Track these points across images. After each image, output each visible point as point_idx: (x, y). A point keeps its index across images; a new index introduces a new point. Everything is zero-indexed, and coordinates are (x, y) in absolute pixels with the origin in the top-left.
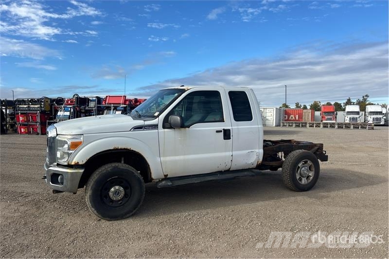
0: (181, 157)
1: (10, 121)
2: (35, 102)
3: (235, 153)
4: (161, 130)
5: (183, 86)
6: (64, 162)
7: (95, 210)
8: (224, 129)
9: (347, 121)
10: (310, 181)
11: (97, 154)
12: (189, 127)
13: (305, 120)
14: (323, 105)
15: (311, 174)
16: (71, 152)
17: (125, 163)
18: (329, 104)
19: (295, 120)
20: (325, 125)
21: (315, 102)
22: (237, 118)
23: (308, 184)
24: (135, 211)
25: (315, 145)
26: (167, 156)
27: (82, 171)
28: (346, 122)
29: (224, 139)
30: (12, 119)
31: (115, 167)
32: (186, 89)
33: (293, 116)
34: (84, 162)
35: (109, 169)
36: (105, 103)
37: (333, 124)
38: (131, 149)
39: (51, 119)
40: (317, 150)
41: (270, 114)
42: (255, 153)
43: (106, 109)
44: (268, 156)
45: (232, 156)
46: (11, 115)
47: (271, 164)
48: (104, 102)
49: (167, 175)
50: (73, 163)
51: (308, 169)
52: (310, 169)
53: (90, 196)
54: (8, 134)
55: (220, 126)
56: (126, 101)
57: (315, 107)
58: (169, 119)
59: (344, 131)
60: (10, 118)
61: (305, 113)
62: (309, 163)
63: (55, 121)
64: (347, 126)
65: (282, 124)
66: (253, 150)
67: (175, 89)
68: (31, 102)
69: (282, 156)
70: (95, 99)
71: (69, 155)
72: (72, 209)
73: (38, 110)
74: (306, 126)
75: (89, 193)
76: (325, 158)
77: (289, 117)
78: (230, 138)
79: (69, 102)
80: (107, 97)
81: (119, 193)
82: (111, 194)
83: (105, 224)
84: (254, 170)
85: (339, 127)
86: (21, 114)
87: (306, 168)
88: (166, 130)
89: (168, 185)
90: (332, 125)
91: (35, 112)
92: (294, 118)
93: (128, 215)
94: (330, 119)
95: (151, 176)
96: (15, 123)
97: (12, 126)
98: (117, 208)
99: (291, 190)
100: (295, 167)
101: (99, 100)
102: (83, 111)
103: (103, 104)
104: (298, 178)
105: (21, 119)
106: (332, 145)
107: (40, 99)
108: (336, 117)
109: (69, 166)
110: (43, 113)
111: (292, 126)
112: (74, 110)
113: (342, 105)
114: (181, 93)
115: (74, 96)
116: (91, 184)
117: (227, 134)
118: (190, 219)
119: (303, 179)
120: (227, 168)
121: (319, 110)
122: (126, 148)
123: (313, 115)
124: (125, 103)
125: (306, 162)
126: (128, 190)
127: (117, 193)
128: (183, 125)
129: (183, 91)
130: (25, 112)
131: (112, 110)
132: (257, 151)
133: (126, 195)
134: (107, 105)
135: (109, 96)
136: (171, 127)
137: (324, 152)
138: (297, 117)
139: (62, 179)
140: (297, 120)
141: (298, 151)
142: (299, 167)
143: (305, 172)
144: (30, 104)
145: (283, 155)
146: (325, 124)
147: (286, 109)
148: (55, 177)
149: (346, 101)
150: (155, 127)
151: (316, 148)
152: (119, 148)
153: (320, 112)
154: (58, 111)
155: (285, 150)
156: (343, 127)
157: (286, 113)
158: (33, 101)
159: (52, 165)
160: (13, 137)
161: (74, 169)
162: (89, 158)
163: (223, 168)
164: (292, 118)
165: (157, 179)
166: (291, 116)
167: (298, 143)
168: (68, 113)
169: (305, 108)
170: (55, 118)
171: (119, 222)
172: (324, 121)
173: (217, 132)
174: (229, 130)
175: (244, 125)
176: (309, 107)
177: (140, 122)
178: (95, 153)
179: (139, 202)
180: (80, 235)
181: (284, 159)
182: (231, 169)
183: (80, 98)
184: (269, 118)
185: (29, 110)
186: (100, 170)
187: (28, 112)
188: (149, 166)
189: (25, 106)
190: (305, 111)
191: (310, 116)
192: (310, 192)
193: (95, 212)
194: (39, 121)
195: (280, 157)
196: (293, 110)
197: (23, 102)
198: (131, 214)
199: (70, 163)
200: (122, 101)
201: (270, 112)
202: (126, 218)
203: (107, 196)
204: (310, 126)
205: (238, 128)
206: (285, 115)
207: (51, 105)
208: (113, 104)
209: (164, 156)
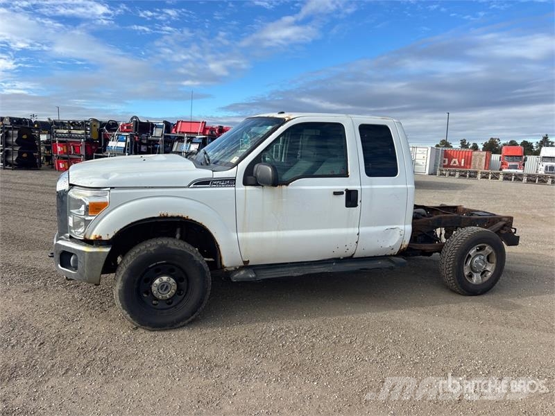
0: (273, 234)
1: (46, 152)
2: (79, 125)
3: (363, 230)
4: (240, 187)
5: (283, 113)
6: (79, 233)
7: (128, 313)
8: (347, 190)
9: (542, 172)
10: (486, 279)
11: (132, 223)
12: (287, 184)
13: (475, 168)
14: (505, 145)
15: (490, 268)
16: (89, 218)
17: (181, 238)
18: (513, 143)
19: (460, 167)
20: (507, 177)
21: (492, 139)
22: (371, 172)
23: (483, 284)
24: (192, 317)
25: (500, 219)
26: (248, 231)
27: (107, 250)
28: (540, 172)
29: (347, 206)
30: (48, 148)
31: (162, 246)
32: (287, 119)
33: (456, 160)
34: (110, 237)
35: (152, 249)
36: (176, 130)
37: (521, 175)
38: (190, 218)
39: (99, 152)
40: (502, 228)
41: (421, 156)
42: (398, 232)
43: (177, 140)
44: (419, 233)
45: (358, 234)
46: (47, 142)
47: (423, 248)
48: (174, 130)
49: (248, 261)
50: (92, 238)
51: (486, 260)
52: (488, 261)
53: (119, 290)
54: (43, 170)
55: (341, 184)
56: (205, 129)
57: (492, 147)
58: (255, 169)
59: (536, 188)
60: (46, 147)
61: (475, 156)
62: (488, 249)
63: (105, 154)
64: (542, 180)
65: (438, 172)
66: (394, 227)
67: (268, 117)
68: (73, 126)
69: (441, 234)
70: (162, 124)
71: (87, 222)
72: (98, 304)
73: (83, 138)
74: (476, 177)
75: (118, 286)
76: (514, 241)
77: (450, 162)
78: (356, 205)
79: (125, 128)
80: (178, 122)
81: (167, 286)
82: (154, 289)
83: (144, 335)
84: (393, 258)
85: (528, 181)
86: (60, 142)
87: (482, 257)
88: (248, 188)
89: (250, 278)
90: (518, 178)
91: (79, 140)
92: (457, 162)
93: (181, 324)
94: (515, 167)
95: (221, 262)
96: (52, 155)
97: (49, 158)
98: (165, 311)
99: (454, 291)
100: (463, 256)
101: (168, 126)
102: (145, 142)
103: (173, 133)
104: (466, 273)
105: (59, 149)
106: (520, 211)
107: (86, 121)
108: (524, 165)
109: (87, 242)
110: (89, 142)
111: (454, 175)
112: (131, 140)
113: (534, 145)
114: (277, 125)
115: (132, 119)
116: (123, 272)
117: (351, 198)
118: (281, 337)
119: (475, 274)
120: (349, 254)
121: (498, 151)
122: (180, 215)
123: (488, 160)
124: (204, 133)
125: (481, 249)
126: (184, 284)
127: (164, 287)
128: (277, 181)
129: (282, 122)
130: (65, 139)
131: (185, 141)
132: (402, 227)
133: (179, 291)
134: (178, 135)
135: (182, 122)
136: (256, 184)
137: (513, 230)
138: (463, 163)
139: (76, 261)
140: (463, 167)
141: (470, 229)
142: (470, 256)
143: (480, 266)
144: (72, 128)
145: (443, 232)
146: (507, 174)
147: (446, 149)
148: (65, 257)
149: (541, 139)
150: (231, 182)
151: (501, 224)
152: (169, 215)
153: (499, 155)
154: (109, 140)
155: (448, 225)
156: (535, 181)
157: (446, 155)
158: (75, 125)
159: (63, 237)
160: (47, 176)
161: (94, 247)
162: (117, 230)
163: (341, 252)
164: (455, 163)
165: (231, 267)
166: (454, 160)
167: (470, 212)
168: (122, 145)
169: (475, 148)
170: (105, 151)
171: (166, 334)
172: (505, 170)
173: (336, 193)
174: (357, 191)
175: (382, 184)
176: (481, 147)
177: (206, 173)
178: (130, 223)
179: (200, 303)
180: (100, 355)
181: (444, 240)
182: (355, 256)
183: (140, 122)
184: (420, 162)
185: (71, 137)
186: (137, 250)
187: (69, 140)
188: (218, 246)
189: (65, 131)
190: (475, 153)
191: (484, 161)
192: (485, 297)
193: (128, 316)
194: (84, 154)
195: (439, 236)
196: (457, 151)
197: (61, 124)
198: (187, 322)
199: (87, 237)
200: (199, 130)
201: (423, 153)
202: (179, 328)
203: (149, 291)
204: (483, 177)
205: (372, 188)
206: (445, 158)
207: (100, 131)
208: (187, 133)
209: (243, 231)
